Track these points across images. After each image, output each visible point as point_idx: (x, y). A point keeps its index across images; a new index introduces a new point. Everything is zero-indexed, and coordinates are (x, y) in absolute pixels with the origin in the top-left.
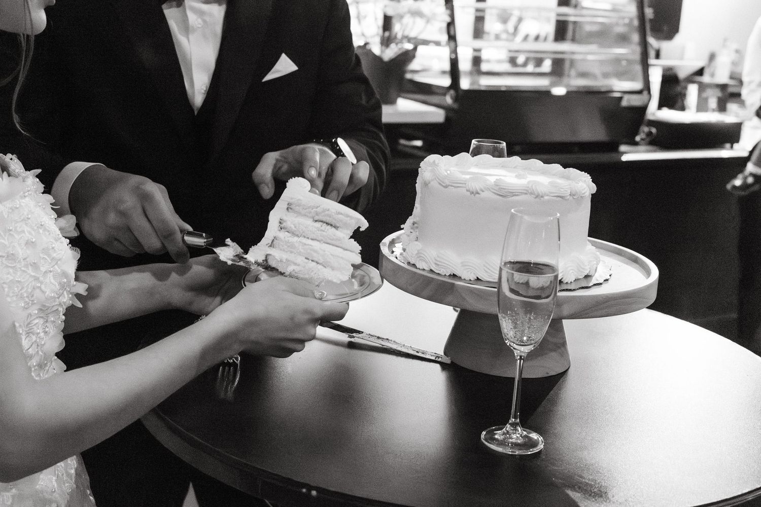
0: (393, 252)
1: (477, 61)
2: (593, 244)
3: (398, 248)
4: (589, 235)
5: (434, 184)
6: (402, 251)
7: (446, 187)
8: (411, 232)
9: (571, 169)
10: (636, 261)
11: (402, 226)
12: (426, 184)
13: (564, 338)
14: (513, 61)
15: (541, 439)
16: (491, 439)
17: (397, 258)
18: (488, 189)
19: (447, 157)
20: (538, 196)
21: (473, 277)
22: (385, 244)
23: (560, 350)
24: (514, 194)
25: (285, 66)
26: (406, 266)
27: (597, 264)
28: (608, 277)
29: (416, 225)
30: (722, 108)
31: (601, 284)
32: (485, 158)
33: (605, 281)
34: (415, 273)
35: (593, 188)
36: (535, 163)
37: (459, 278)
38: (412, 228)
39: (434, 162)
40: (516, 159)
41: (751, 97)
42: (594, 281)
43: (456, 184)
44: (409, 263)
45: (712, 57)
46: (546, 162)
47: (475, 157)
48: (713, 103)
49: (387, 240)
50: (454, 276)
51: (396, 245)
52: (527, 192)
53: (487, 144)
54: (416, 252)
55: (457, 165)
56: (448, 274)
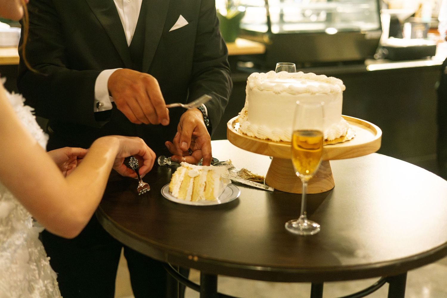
0: (234, 128)
1: (282, 16)
2: (345, 118)
3: (237, 126)
4: (343, 114)
5: (256, 89)
6: (240, 127)
7: (262, 90)
8: (244, 116)
9: (331, 77)
10: (369, 127)
11: (239, 113)
12: (251, 90)
13: (331, 171)
14: (304, 15)
15: (318, 226)
16: (291, 226)
17: (236, 131)
18: (285, 91)
19: (263, 74)
20: (313, 93)
21: (278, 140)
22: (230, 124)
23: (328, 178)
24: (299, 93)
25: (182, 22)
26: (241, 135)
27: (348, 129)
28: (353, 136)
29: (247, 113)
30: (425, 36)
31: (349, 140)
32: (284, 73)
33: (352, 139)
34: (247, 139)
35: (344, 87)
36: (312, 75)
37: (271, 140)
38: (245, 114)
39: (255, 77)
40: (301, 73)
41: (442, 29)
42: (345, 139)
43: (268, 89)
44: (243, 133)
45: (420, 6)
46: (318, 74)
47: (278, 73)
48: (420, 33)
49: (231, 121)
50: (268, 139)
51: (236, 124)
52: (307, 91)
53: (285, 65)
54: (247, 127)
55: (268, 78)
56: (265, 139)
